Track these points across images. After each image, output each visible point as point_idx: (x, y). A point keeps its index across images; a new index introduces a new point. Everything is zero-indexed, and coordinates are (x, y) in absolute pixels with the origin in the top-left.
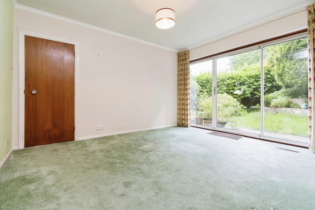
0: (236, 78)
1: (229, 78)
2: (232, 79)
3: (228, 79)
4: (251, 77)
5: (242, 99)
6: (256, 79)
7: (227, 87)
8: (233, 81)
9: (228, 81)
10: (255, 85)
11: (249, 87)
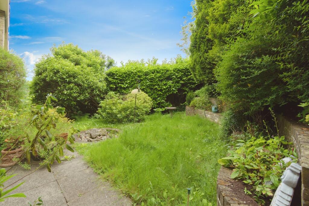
0: (161, 71)
1: (154, 71)
2: (158, 72)
3: (153, 73)
4: (180, 71)
5: (167, 97)
6: (186, 74)
7: (151, 82)
8: (159, 75)
9: (153, 76)
10: (184, 81)
11: (178, 82)
